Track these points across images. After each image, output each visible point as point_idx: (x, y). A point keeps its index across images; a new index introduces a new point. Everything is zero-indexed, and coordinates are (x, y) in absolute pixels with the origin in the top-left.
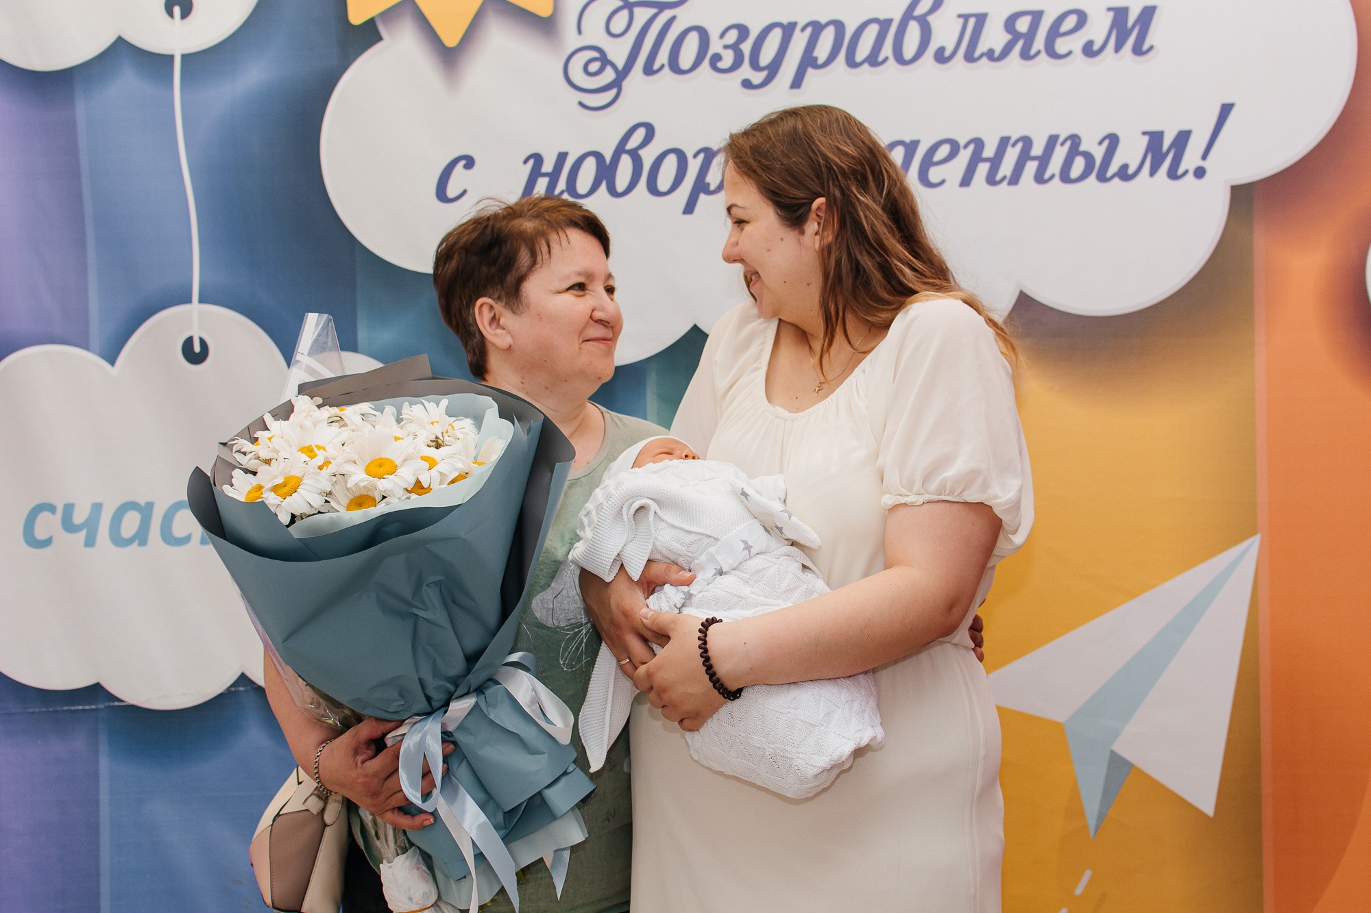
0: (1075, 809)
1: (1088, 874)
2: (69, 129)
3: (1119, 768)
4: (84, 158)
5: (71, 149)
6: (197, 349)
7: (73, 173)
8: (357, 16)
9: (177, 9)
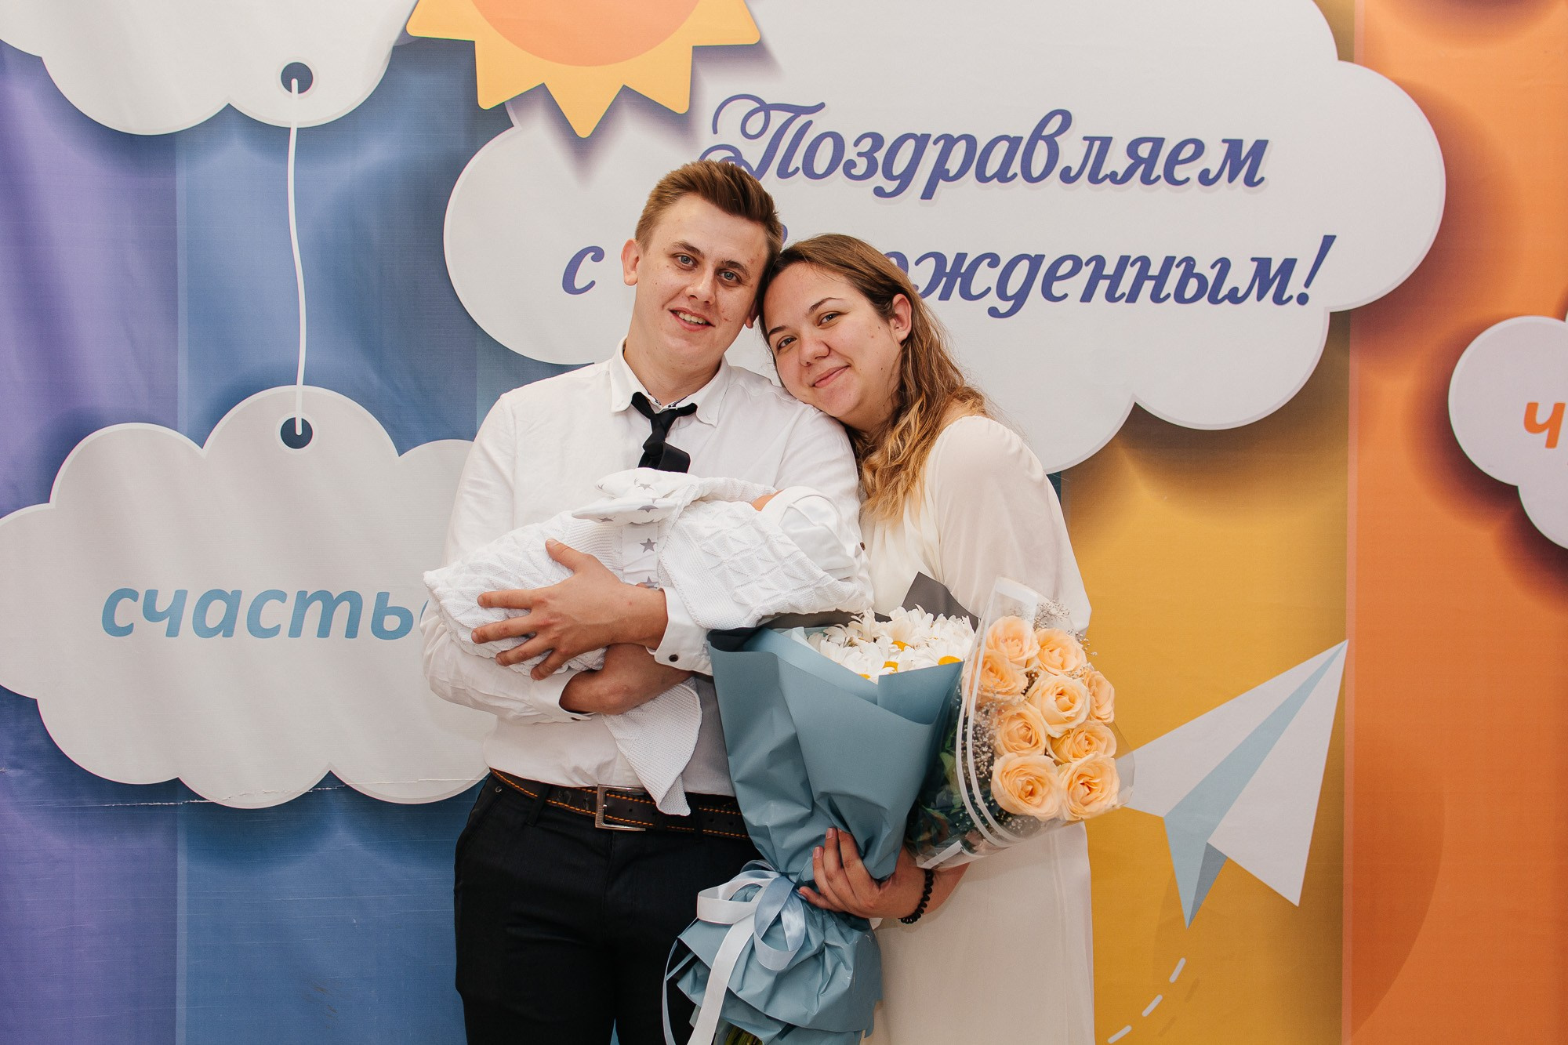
0: (1172, 899)
1: (1182, 961)
2: (169, 197)
3: (1214, 860)
4: (182, 229)
5: (169, 219)
6: (299, 431)
7: (169, 243)
8: (487, 100)
9: (295, 83)
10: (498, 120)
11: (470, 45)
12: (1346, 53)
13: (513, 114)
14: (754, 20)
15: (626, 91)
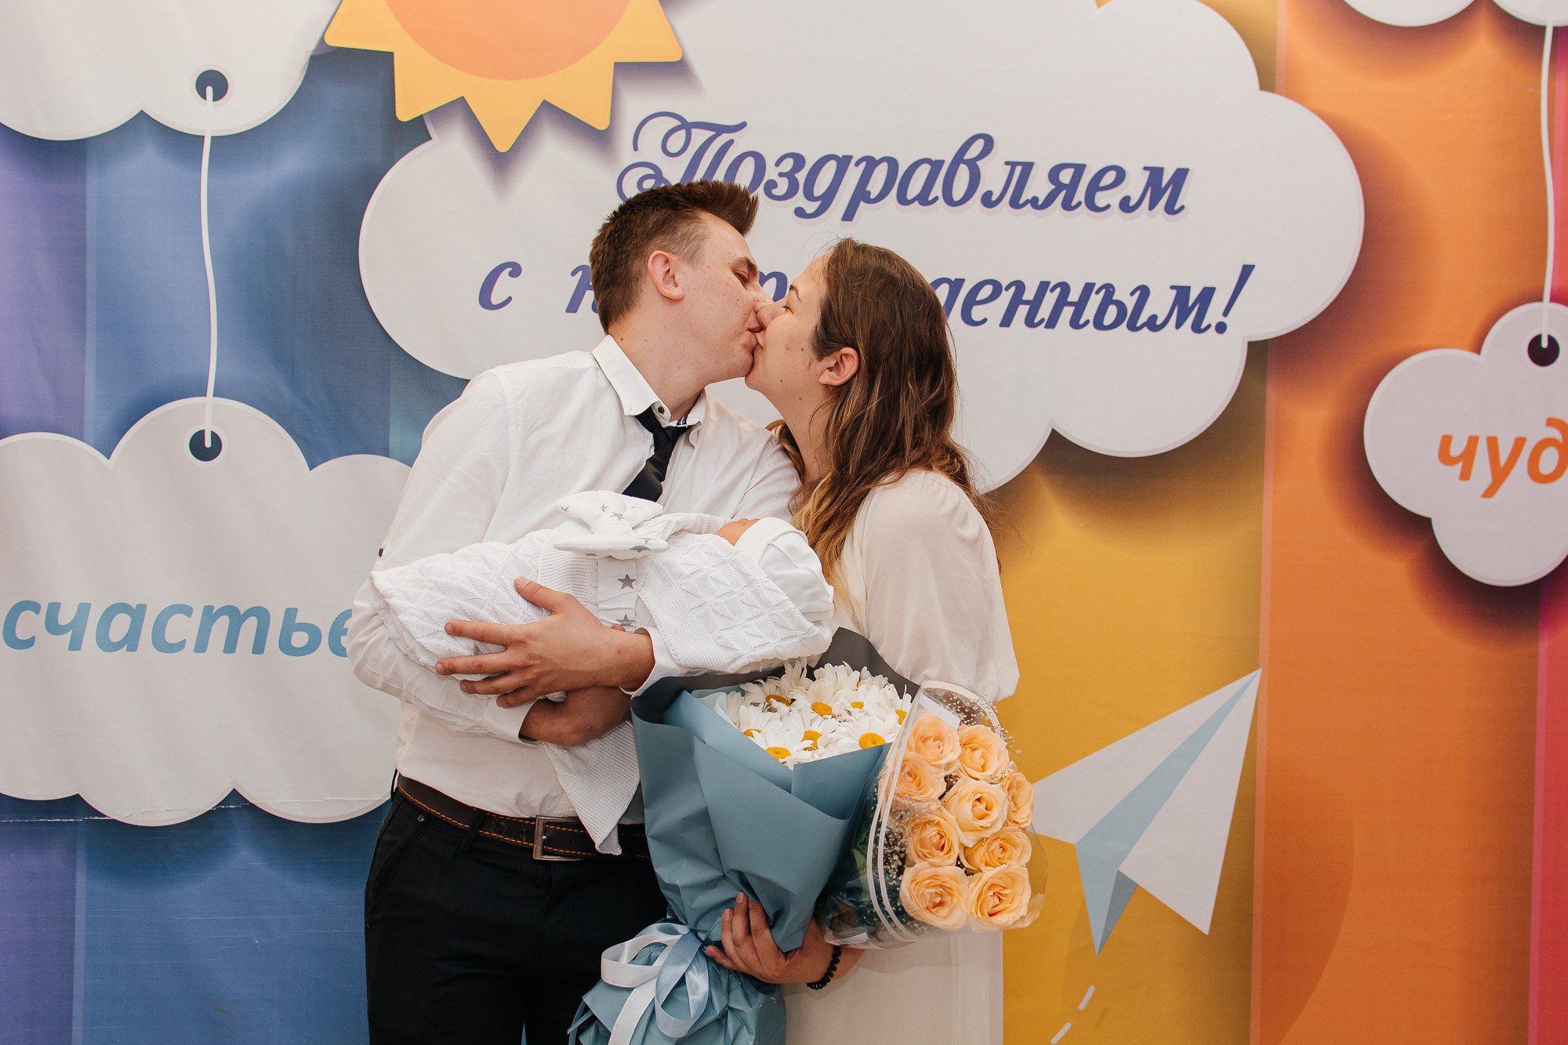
0: (1082, 925)
1: (1092, 989)
2: (78, 205)
3: (1125, 887)
4: (91, 235)
5: (78, 226)
6: (208, 444)
7: (78, 250)
8: (404, 113)
9: (209, 90)
10: (417, 132)
11: (388, 57)
12: (1267, 81)
13: (432, 128)
14: (677, 37)
15: (546, 106)
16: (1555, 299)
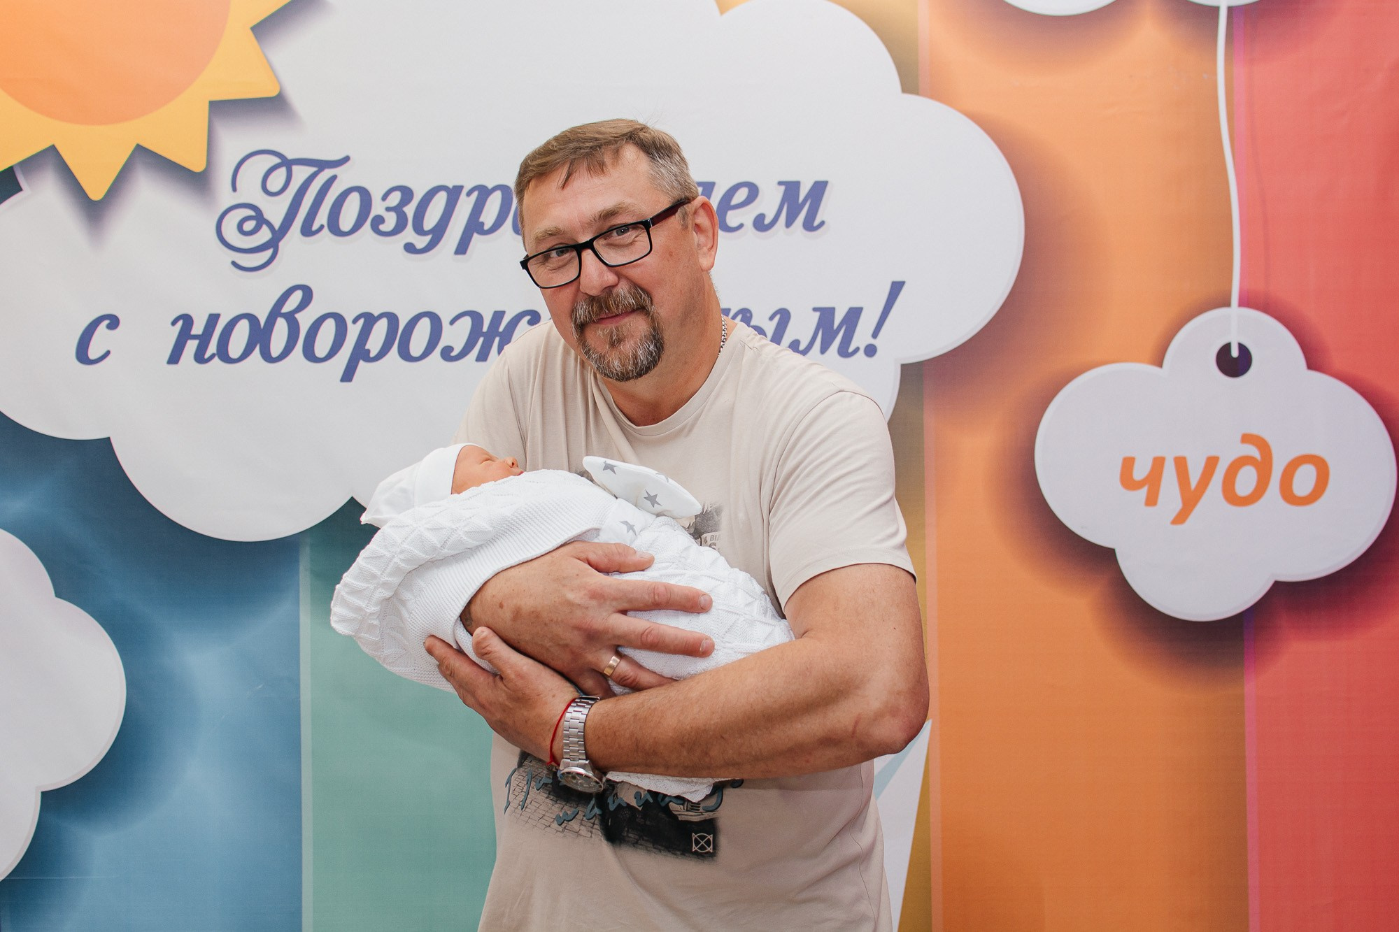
12: (910, 83)
13: (23, 179)
14: (273, 71)
15: (140, 151)
16: (1244, 302)
